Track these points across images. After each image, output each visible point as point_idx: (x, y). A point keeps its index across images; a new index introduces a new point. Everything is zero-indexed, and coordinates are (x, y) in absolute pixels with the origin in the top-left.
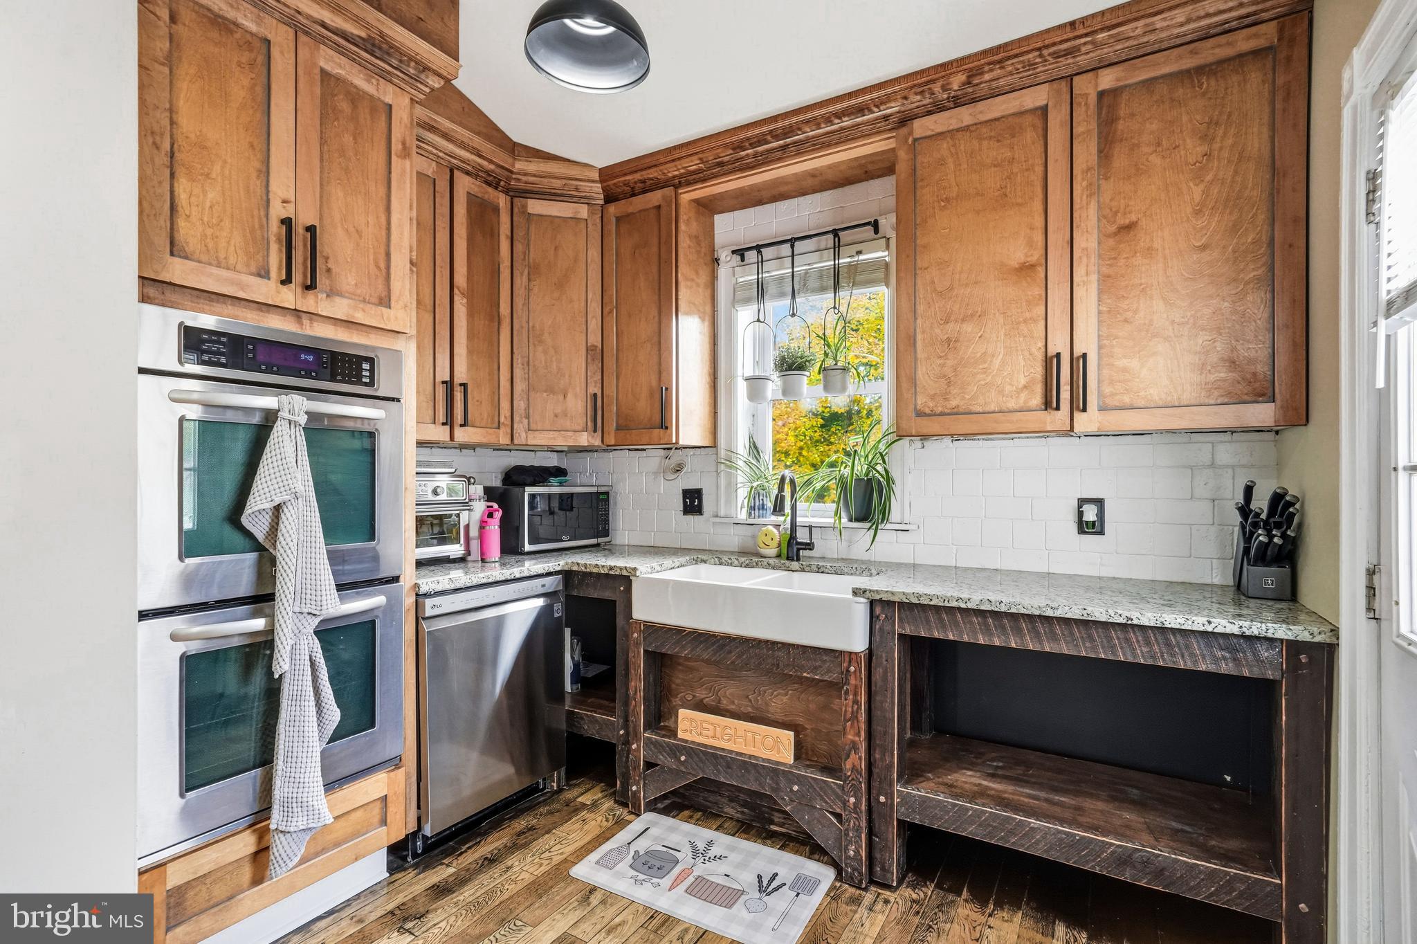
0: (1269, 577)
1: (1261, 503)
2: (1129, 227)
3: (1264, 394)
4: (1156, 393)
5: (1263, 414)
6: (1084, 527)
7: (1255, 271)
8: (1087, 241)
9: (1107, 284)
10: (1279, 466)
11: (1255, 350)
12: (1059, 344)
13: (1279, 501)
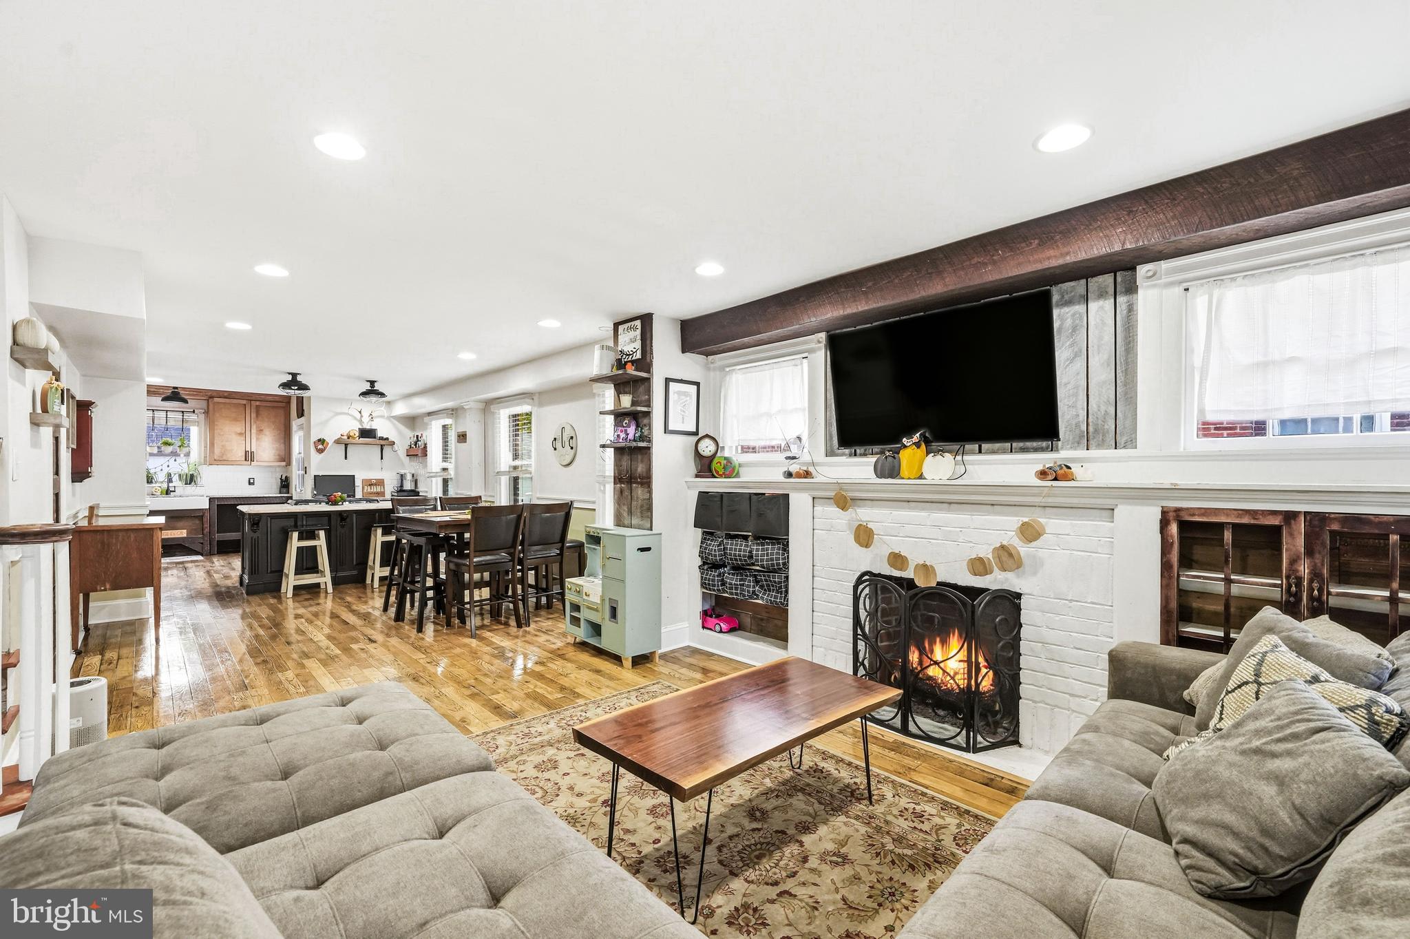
0: (285, 490)
1: (284, 478)
2: (262, 430)
3: (284, 461)
4: (267, 459)
5: (284, 464)
6: (250, 483)
7: (282, 441)
8: (254, 431)
9: (257, 439)
10: (287, 472)
11: (283, 453)
12: (248, 449)
13: (286, 477)
